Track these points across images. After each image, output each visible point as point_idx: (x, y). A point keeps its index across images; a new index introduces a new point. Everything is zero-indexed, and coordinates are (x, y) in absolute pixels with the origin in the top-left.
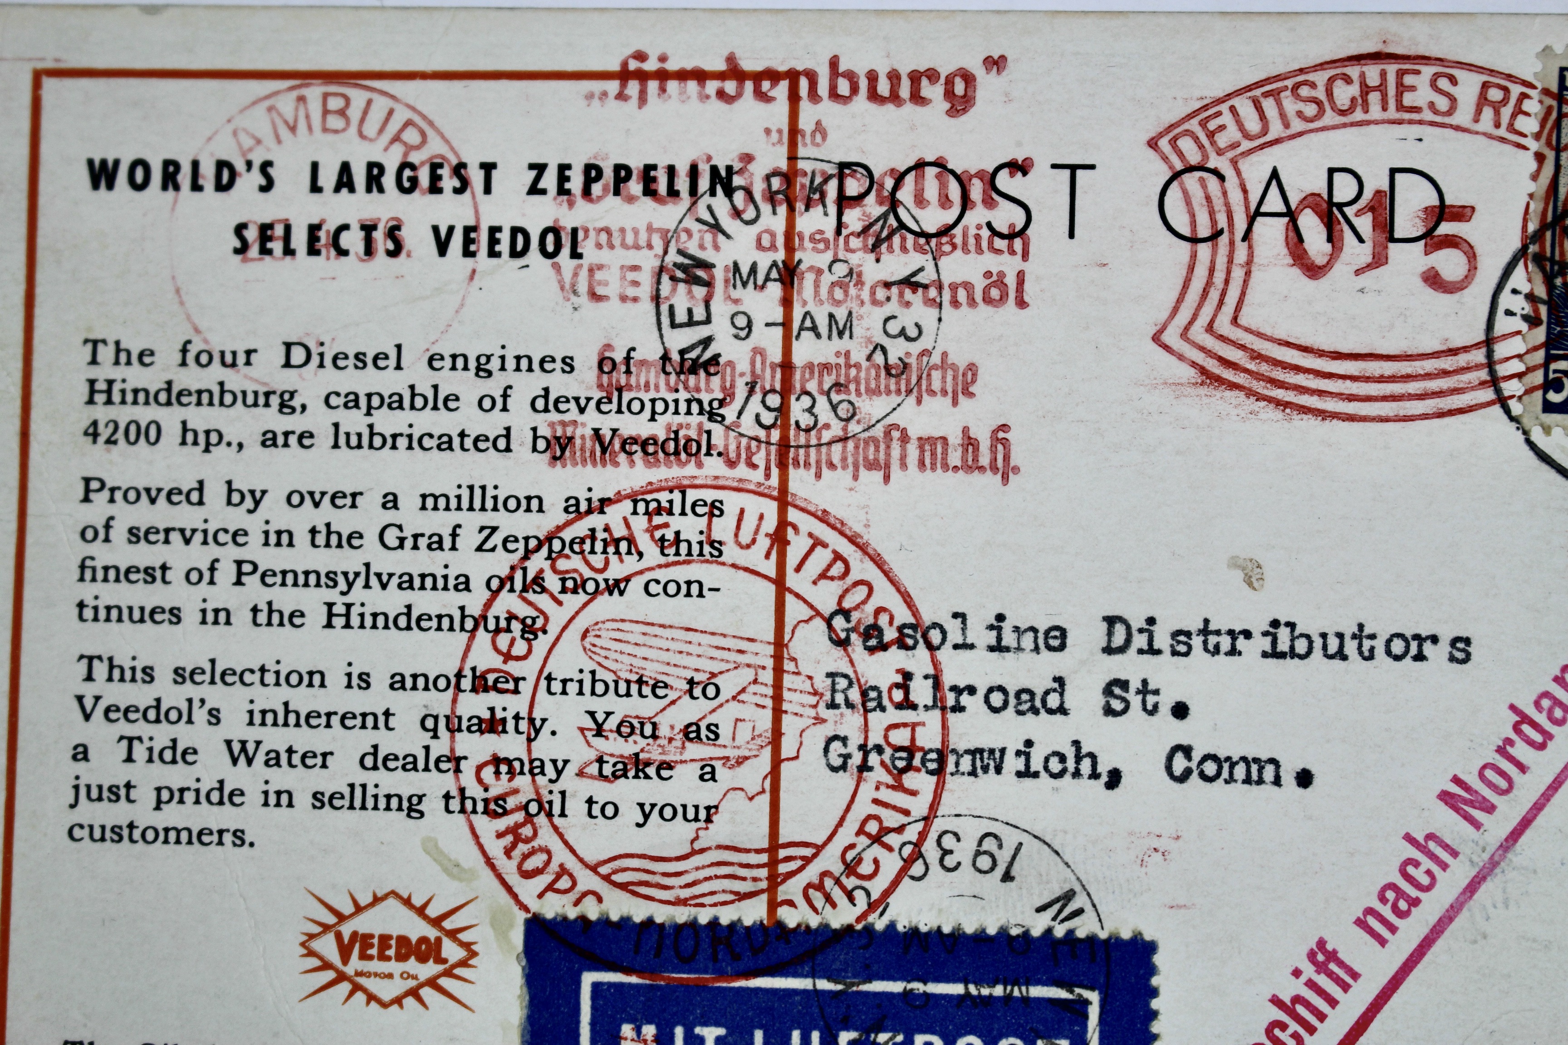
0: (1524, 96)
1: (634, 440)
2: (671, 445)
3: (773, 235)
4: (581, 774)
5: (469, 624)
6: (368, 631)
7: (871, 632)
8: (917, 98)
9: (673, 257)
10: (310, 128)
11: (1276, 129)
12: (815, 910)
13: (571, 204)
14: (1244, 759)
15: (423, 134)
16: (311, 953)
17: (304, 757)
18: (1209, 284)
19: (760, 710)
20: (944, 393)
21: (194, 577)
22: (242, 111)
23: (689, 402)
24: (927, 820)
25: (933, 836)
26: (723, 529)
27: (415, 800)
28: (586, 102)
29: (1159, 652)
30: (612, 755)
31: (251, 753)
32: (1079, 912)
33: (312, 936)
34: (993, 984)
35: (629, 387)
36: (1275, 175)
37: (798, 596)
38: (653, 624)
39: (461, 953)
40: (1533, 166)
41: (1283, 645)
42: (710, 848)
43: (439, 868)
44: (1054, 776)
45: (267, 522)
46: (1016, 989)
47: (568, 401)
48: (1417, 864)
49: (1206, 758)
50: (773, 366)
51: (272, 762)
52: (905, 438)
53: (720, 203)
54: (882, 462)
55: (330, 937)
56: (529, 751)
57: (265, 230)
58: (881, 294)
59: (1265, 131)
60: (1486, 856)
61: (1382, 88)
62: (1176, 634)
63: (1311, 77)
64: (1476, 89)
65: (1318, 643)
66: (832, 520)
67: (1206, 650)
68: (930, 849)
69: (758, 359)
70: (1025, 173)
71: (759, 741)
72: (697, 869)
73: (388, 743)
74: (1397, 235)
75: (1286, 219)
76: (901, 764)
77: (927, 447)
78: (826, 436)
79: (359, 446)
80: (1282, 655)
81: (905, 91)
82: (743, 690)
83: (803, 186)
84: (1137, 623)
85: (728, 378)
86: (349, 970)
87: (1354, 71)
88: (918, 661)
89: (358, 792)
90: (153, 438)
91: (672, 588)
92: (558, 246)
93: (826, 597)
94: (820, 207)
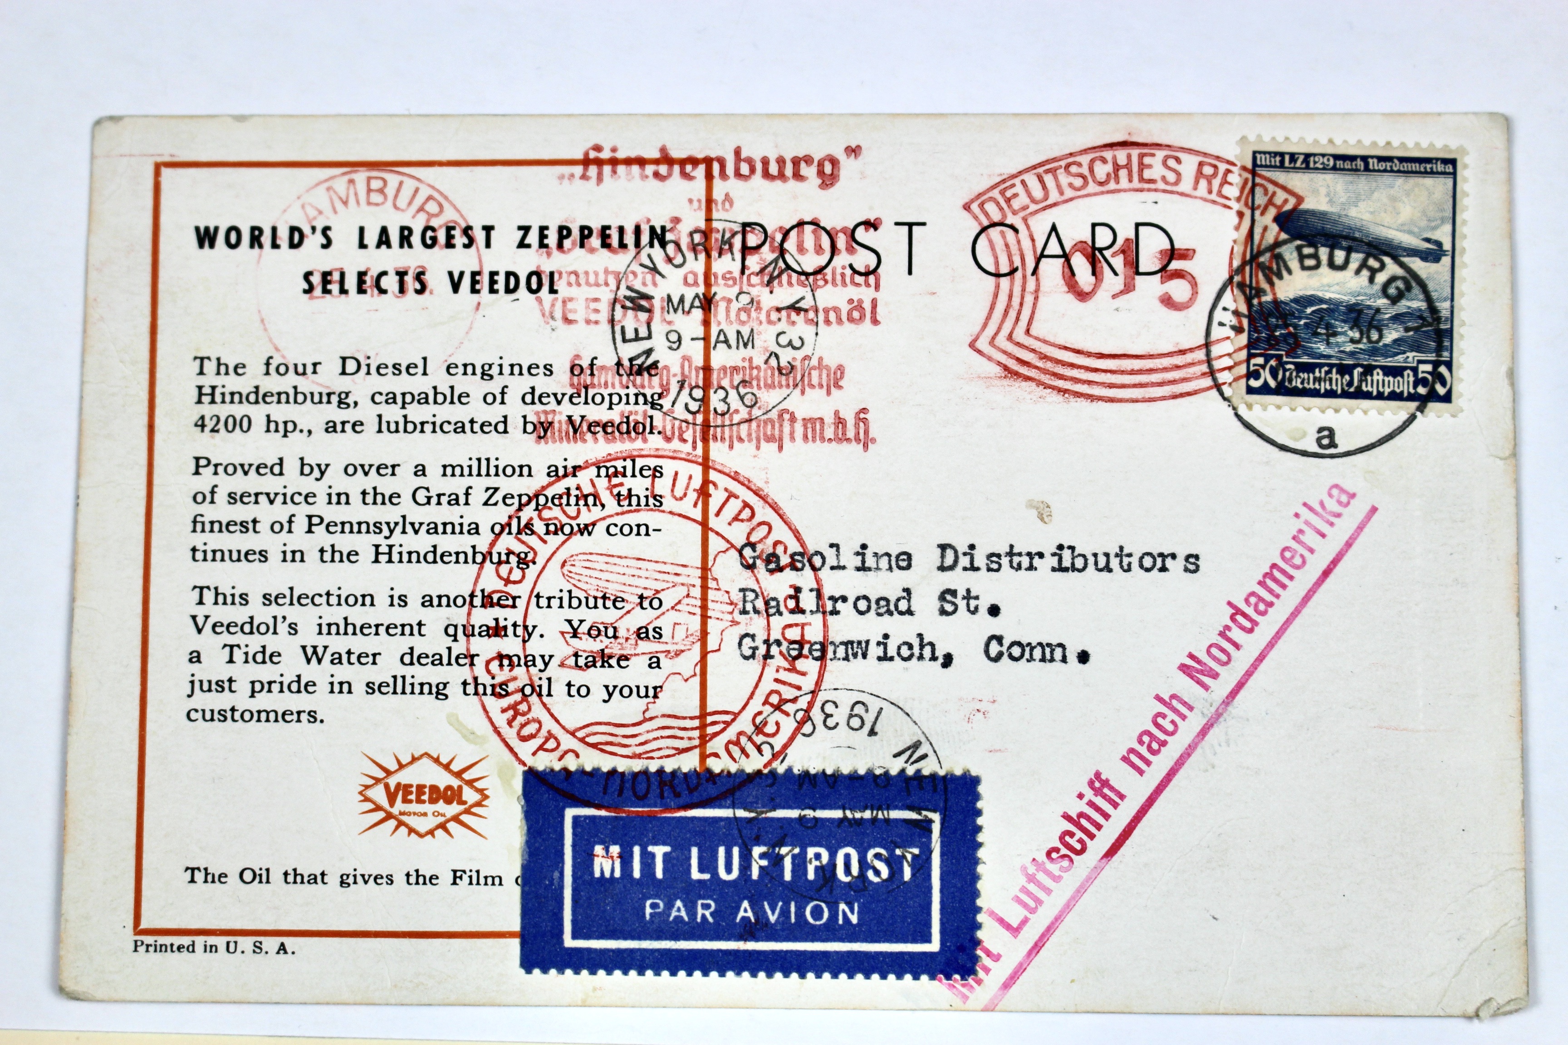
0: (1228, 171)
1: (597, 424)
2: (624, 427)
3: (696, 275)
4: (562, 665)
5: (479, 558)
6: (405, 565)
7: (771, 559)
8: (797, 176)
9: (623, 292)
10: (358, 202)
11: (1054, 196)
12: (734, 760)
13: (549, 255)
14: (1040, 644)
15: (441, 206)
16: (367, 799)
17: (359, 657)
18: (1008, 306)
19: (692, 616)
20: (821, 386)
21: (277, 527)
22: (308, 191)
23: (637, 395)
24: (814, 693)
25: (818, 704)
26: (662, 486)
27: (441, 686)
28: (558, 181)
29: (978, 569)
30: (584, 651)
31: (320, 655)
32: (924, 757)
33: (367, 787)
34: (863, 809)
35: (593, 385)
36: (1054, 228)
37: (717, 533)
38: (612, 556)
39: (477, 797)
40: (1236, 220)
41: (1067, 563)
42: (657, 717)
43: (459, 735)
44: (905, 659)
45: (330, 487)
46: (880, 812)
47: (548, 396)
48: (1164, 716)
49: (1013, 644)
50: (697, 369)
51: (336, 661)
52: (793, 419)
53: (657, 252)
54: (777, 437)
55: (381, 787)
56: (524, 649)
57: (326, 277)
58: (774, 316)
59: (1046, 198)
60: (1213, 710)
61: (1128, 166)
62: (990, 556)
63: (1078, 159)
64: (1195, 167)
65: (1091, 560)
66: (741, 479)
67: (1012, 567)
68: (817, 715)
69: (686, 364)
70: (876, 229)
72: (648, 732)
73: (421, 646)
74: (1141, 270)
75: (1063, 260)
76: (794, 653)
77: (809, 425)
78: (736, 418)
79: (397, 431)
80: (1066, 570)
81: (789, 171)
82: (679, 602)
83: (717, 240)
84: (962, 548)
85: (665, 378)
86: (395, 811)
87: (1108, 154)
88: (805, 579)
89: (400, 681)
90: (245, 427)
91: (626, 530)
92: (540, 284)
93: (738, 534)
94: (729, 255)
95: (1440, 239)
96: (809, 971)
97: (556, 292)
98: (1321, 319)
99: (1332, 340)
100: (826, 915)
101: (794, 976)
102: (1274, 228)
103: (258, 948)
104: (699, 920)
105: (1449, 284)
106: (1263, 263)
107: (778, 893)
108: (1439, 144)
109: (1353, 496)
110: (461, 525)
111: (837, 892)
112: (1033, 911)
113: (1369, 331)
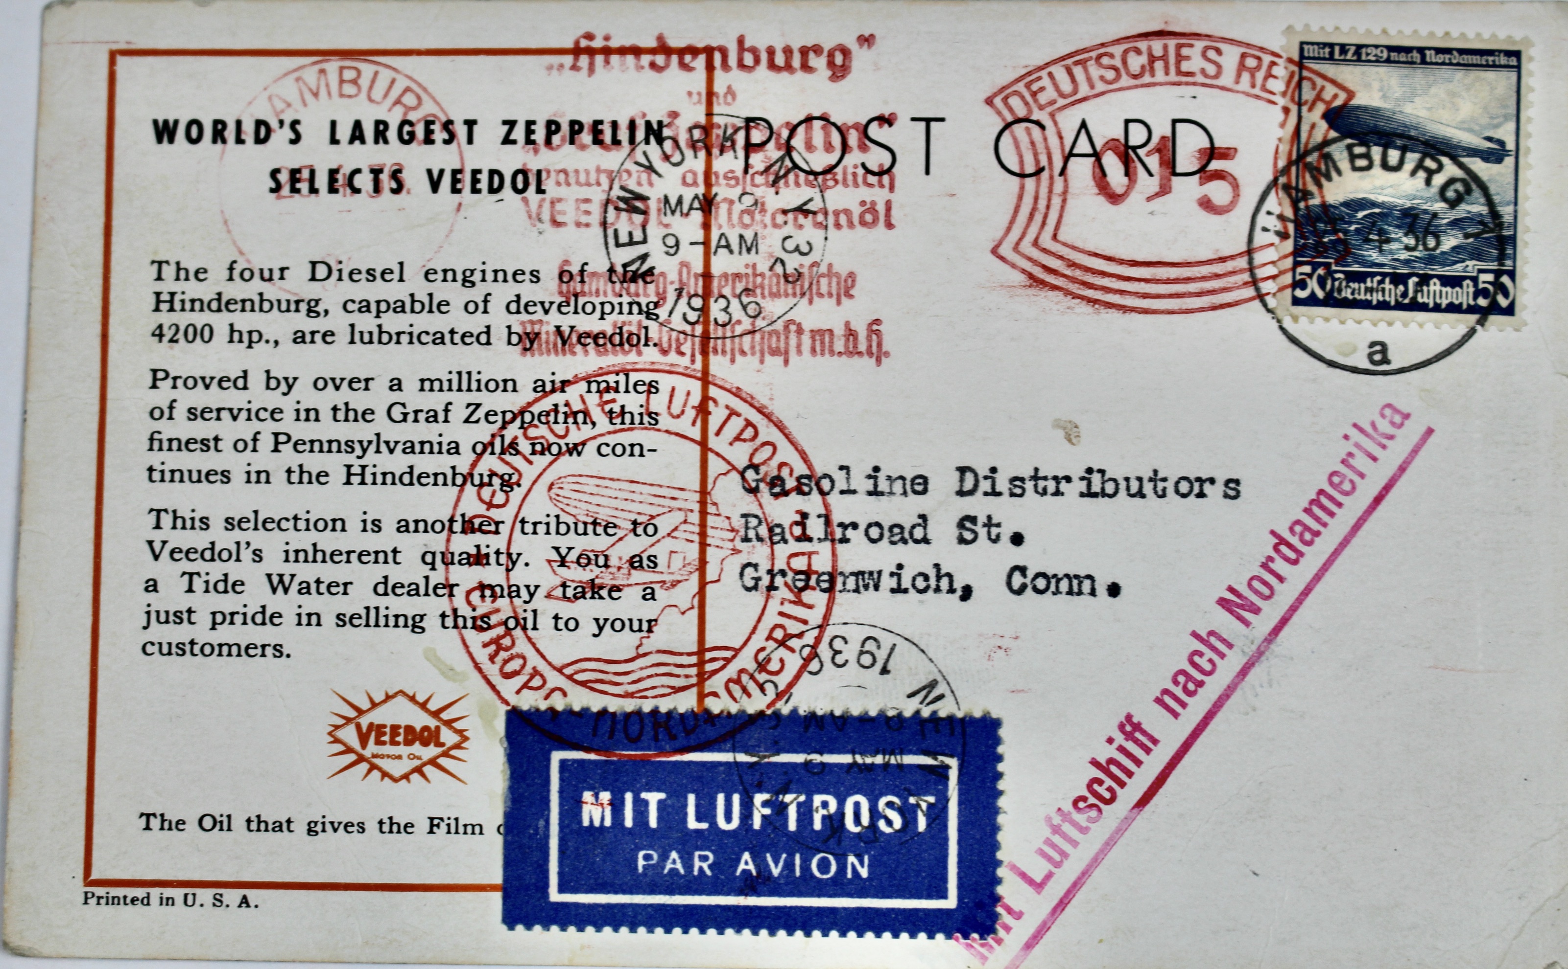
1: (588, 335)
2: (617, 339)
3: (695, 174)
4: (548, 596)
5: (459, 480)
6: (379, 487)
7: (776, 482)
8: (806, 67)
9: (616, 192)
10: (329, 94)
11: (1084, 90)
12: (735, 699)
13: (536, 151)
14: (1067, 576)
15: (419, 98)
16: (337, 741)
17: (329, 586)
18: (1034, 209)
19: (689, 544)
20: (830, 295)
21: (241, 446)
22: (275, 81)
23: (630, 304)
24: (822, 627)
25: (826, 640)
26: (658, 403)
27: (418, 619)
28: (546, 72)
29: (1000, 494)
30: (573, 581)
31: (287, 584)
32: (941, 697)
33: (337, 727)
34: (875, 753)
35: (583, 293)
36: (1084, 125)
37: (718, 454)
38: (604, 478)
39: (455, 739)
40: (1281, 116)
41: (1096, 488)
42: (651, 653)
43: (437, 671)
44: (920, 592)
45: (298, 402)
46: (893, 757)
47: (535, 305)
48: (1201, 654)
49: (1038, 575)
50: (696, 276)
51: (304, 591)
52: (800, 331)
53: (653, 149)
54: (782, 349)
55: (352, 728)
56: (508, 579)
57: (295, 174)
58: (780, 219)
59: (1075, 91)
60: (1254, 647)
61: (1164, 58)
62: (1013, 480)
63: (1109, 50)
64: (1237, 59)
65: (1123, 485)
66: (744, 395)
67: (1037, 492)
68: (824, 650)
69: (685, 270)
70: (891, 125)
71: (689, 568)
72: (642, 669)
73: (396, 575)
74: (1178, 170)
75: (1093, 159)
76: (800, 584)
77: (818, 338)
78: (739, 330)
79: (371, 342)
80: (1095, 495)
81: (796, 62)
82: (676, 529)
83: (718, 136)
84: (983, 471)
85: (661, 286)
86: (367, 753)
87: (1143, 45)
88: (813, 504)
89: (373, 613)
90: (206, 338)
91: (619, 449)
92: (526, 184)
93: (740, 455)
94: (731, 153)
95: (1503, 138)
96: (814, 928)
97: (543, 192)
98: (1374, 224)
99: (1385, 247)
100: (834, 868)
101: (799, 934)
102: (1323, 125)
103: (218, 901)
104: (696, 873)
105: (1512, 187)
106: (1310, 163)
107: (781, 845)
108: (1502, 35)
109: (1407, 416)
110: (440, 444)
111: (845, 843)
112: (1058, 865)
113: (1425, 238)
